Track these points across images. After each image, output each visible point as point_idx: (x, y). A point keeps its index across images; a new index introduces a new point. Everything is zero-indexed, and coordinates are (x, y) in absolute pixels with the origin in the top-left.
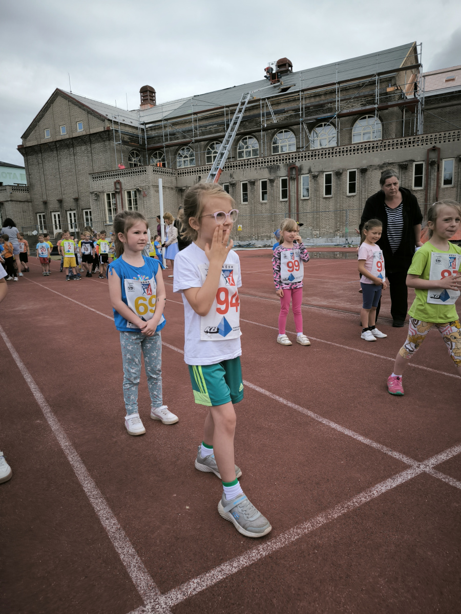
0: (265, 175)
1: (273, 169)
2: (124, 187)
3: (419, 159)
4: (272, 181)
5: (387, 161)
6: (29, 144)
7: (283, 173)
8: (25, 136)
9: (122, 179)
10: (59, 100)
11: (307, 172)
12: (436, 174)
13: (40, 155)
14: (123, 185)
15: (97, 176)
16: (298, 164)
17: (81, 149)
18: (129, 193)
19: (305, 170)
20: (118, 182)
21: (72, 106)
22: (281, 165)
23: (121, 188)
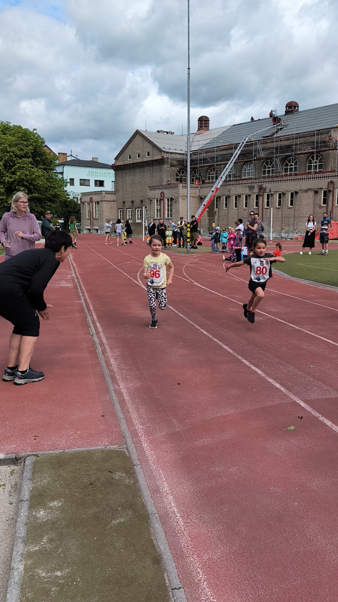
0: (247, 191)
1: (251, 188)
2: (165, 196)
3: (325, 188)
4: (250, 196)
5: (309, 187)
6: (119, 164)
7: (256, 190)
8: (116, 158)
9: (165, 191)
10: (138, 137)
11: (269, 191)
12: (332, 197)
13: (124, 171)
14: (165, 194)
15: (152, 188)
16: (264, 186)
17: (147, 169)
18: (168, 200)
19: (268, 190)
20: (163, 193)
21: (145, 142)
22: (256, 186)
23: (164, 197)
